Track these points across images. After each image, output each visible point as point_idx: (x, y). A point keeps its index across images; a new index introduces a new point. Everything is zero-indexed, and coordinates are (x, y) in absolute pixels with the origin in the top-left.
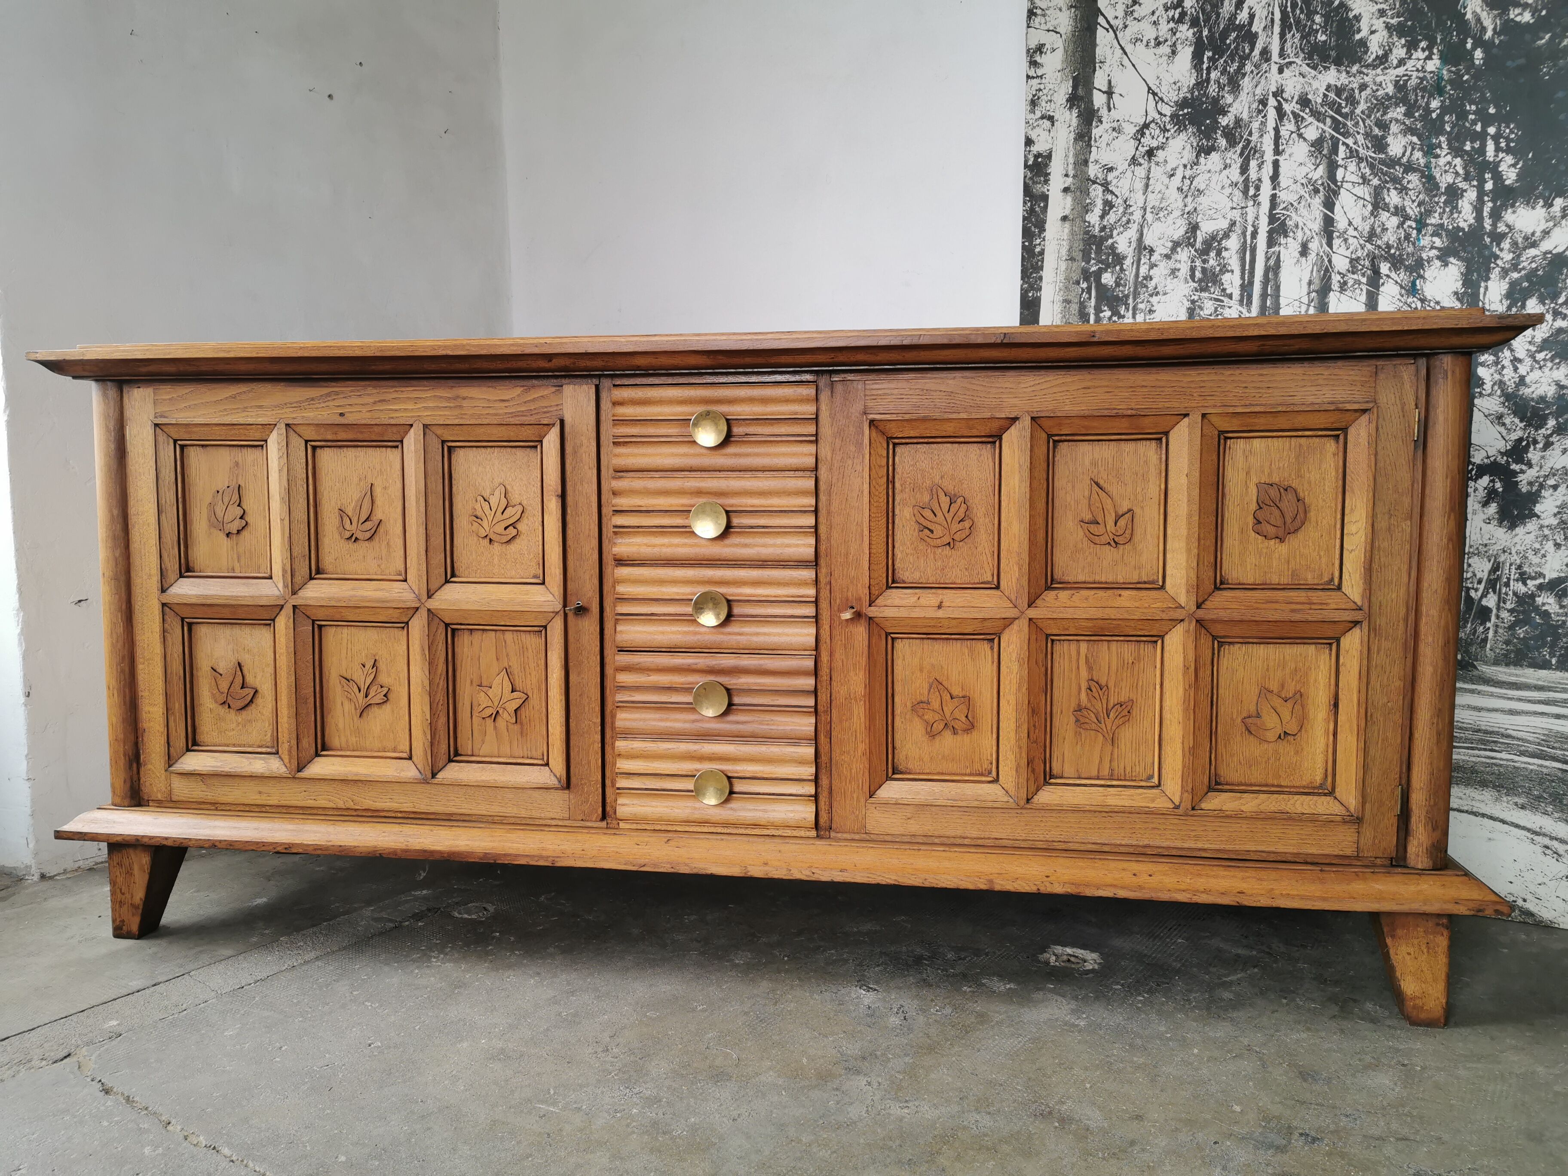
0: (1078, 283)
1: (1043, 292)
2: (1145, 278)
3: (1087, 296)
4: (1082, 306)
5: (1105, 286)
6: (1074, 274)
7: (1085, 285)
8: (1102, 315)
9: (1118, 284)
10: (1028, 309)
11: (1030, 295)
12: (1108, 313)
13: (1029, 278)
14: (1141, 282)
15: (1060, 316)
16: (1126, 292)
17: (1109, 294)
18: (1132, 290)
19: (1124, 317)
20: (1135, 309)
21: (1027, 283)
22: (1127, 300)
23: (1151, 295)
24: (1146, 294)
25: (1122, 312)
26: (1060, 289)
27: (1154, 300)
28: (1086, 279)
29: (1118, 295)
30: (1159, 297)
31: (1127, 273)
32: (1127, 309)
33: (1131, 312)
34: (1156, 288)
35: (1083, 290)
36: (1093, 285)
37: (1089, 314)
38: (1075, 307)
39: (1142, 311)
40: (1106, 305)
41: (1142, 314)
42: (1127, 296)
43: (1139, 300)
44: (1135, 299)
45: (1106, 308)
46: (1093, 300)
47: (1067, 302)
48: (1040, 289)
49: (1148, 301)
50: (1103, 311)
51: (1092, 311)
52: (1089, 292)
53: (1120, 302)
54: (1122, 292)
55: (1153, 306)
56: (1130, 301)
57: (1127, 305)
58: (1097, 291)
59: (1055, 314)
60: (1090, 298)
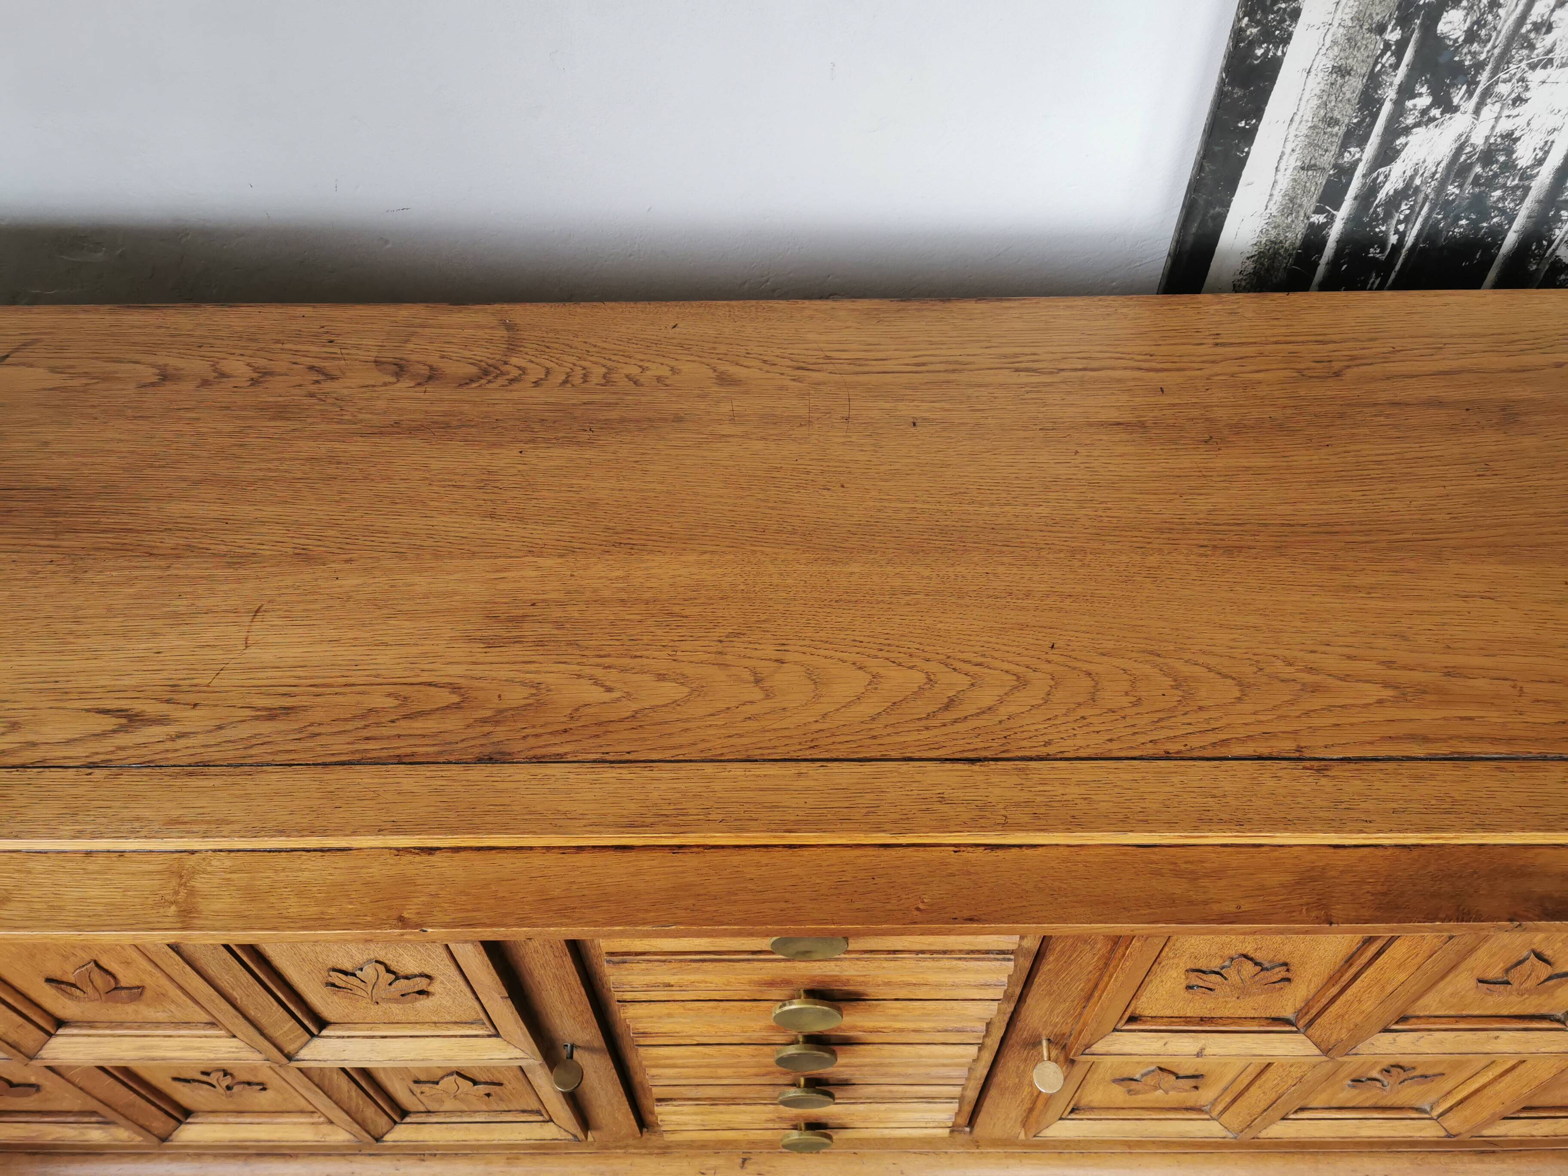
0: (1381, 29)
1: (1291, 48)
2: (1537, 27)
3: (1393, 60)
4: (1374, 81)
5: (1440, 40)
6: (1378, 9)
7: (1394, 35)
8: (1409, 104)
9: (1471, 36)
10: (1244, 85)
11: (1259, 52)
12: (1424, 101)
13: (1266, 11)
14: (1526, 38)
15: (1315, 102)
16: (1482, 57)
17: (1442, 60)
18: (1497, 51)
19: (1456, 109)
20: (1487, 93)
21: (1258, 23)
22: (1477, 73)
23: (1533, 67)
24: (1523, 65)
25: (1456, 101)
26: (1335, 43)
27: (1535, 77)
28: (1404, 21)
29: (1461, 62)
30: (1549, 70)
31: (1502, 12)
32: (1470, 94)
33: (1475, 99)
34: (1550, 51)
35: (1387, 45)
36: (1415, 36)
37: (1381, 102)
38: (1355, 84)
39: (1500, 98)
40: (1427, 81)
41: (1498, 106)
42: (1479, 66)
43: (1503, 76)
44: (1495, 72)
45: (1424, 90)
46: (1402, 70)
47: (1342, 71)
48: (1286, 39)
49: (1522, 80)
50: (1413, 96)
51: (1390, 94)
52: (1399, 55)
53: (1461, 78)
54: (1474, 54)
55: (1527, 89)
56: (1484, 78)
57: (1473, 83)
58: (1417, 53)
59: (1305, 99)
60: (1396, 67)
